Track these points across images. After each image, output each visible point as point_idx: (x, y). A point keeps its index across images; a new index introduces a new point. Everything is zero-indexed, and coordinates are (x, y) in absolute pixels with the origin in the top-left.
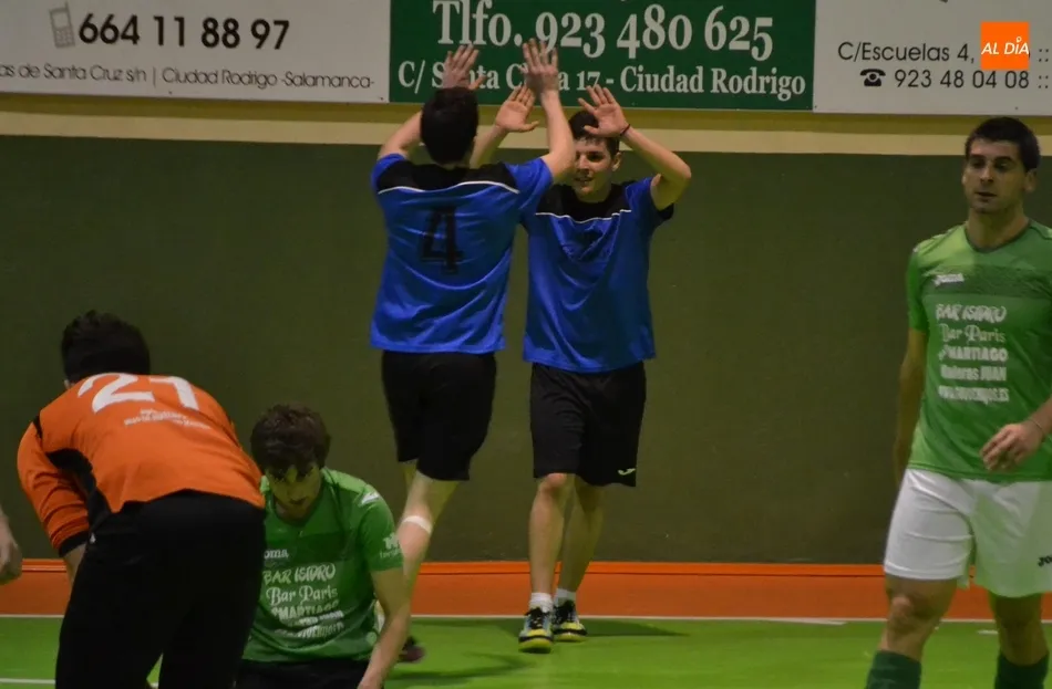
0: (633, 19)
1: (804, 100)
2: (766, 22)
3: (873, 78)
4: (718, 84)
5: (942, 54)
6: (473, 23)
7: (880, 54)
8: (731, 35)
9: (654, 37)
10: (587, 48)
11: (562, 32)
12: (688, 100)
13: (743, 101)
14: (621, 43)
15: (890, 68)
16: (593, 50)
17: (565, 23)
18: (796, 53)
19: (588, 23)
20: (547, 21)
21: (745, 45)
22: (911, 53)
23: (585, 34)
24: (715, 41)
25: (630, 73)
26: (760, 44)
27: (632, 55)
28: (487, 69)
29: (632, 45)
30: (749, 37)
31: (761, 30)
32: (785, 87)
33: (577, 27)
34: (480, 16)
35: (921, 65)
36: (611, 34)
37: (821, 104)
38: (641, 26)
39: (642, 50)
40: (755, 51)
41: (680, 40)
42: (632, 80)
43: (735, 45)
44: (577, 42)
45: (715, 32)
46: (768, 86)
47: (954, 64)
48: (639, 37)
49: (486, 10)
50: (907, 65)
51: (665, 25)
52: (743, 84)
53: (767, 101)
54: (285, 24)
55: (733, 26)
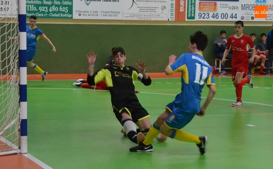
0: (51, 7)
1: (72, 17)
2: (67, 8)
3: (80, 15)
4: (61, 15)
5: (88, 12)
6: (31, 8)
7: (81, 12)
8: (63, 9)
9: (53, 10)
10: (45, 11)
11: (42, 9)
12: (58, 17)
13: (64, 17)
14: (49, 10)
15: (82, 13)
16: (46, 11)
17: (43, 8)
18: (71, 11)
19: (46, 8)
20: (40, 8)
21: (65, 11)
22: (84, 12)
23: (45, 9)
24: (61, 10)
25: (51, 14)
26: (66, 10)
27: (51, 12)
28: (33, 13)
29: (51, 11)
30: (65, 10)
31: (66, 9)
32: (69, 16)
33: (44, 8)
34: (32, 7)
35: (86, 13)
36: (48, 9)
37: (74, 18)
38: (52, 8)
39: (52, 11)
40: (66, 11)
41: (57, 10)
42: (51, 15)
43: (63, 11)
44: (44, 10)
45: (61, 9)
46: (67, 16)
47: (89, 13)
48: (52, 9)
49: (33, 6)
50: (84, 13)
51: (55, 8)
52: (64, 15)
53: (67, 17)
54: (8, 8)
55: (63, 8)
